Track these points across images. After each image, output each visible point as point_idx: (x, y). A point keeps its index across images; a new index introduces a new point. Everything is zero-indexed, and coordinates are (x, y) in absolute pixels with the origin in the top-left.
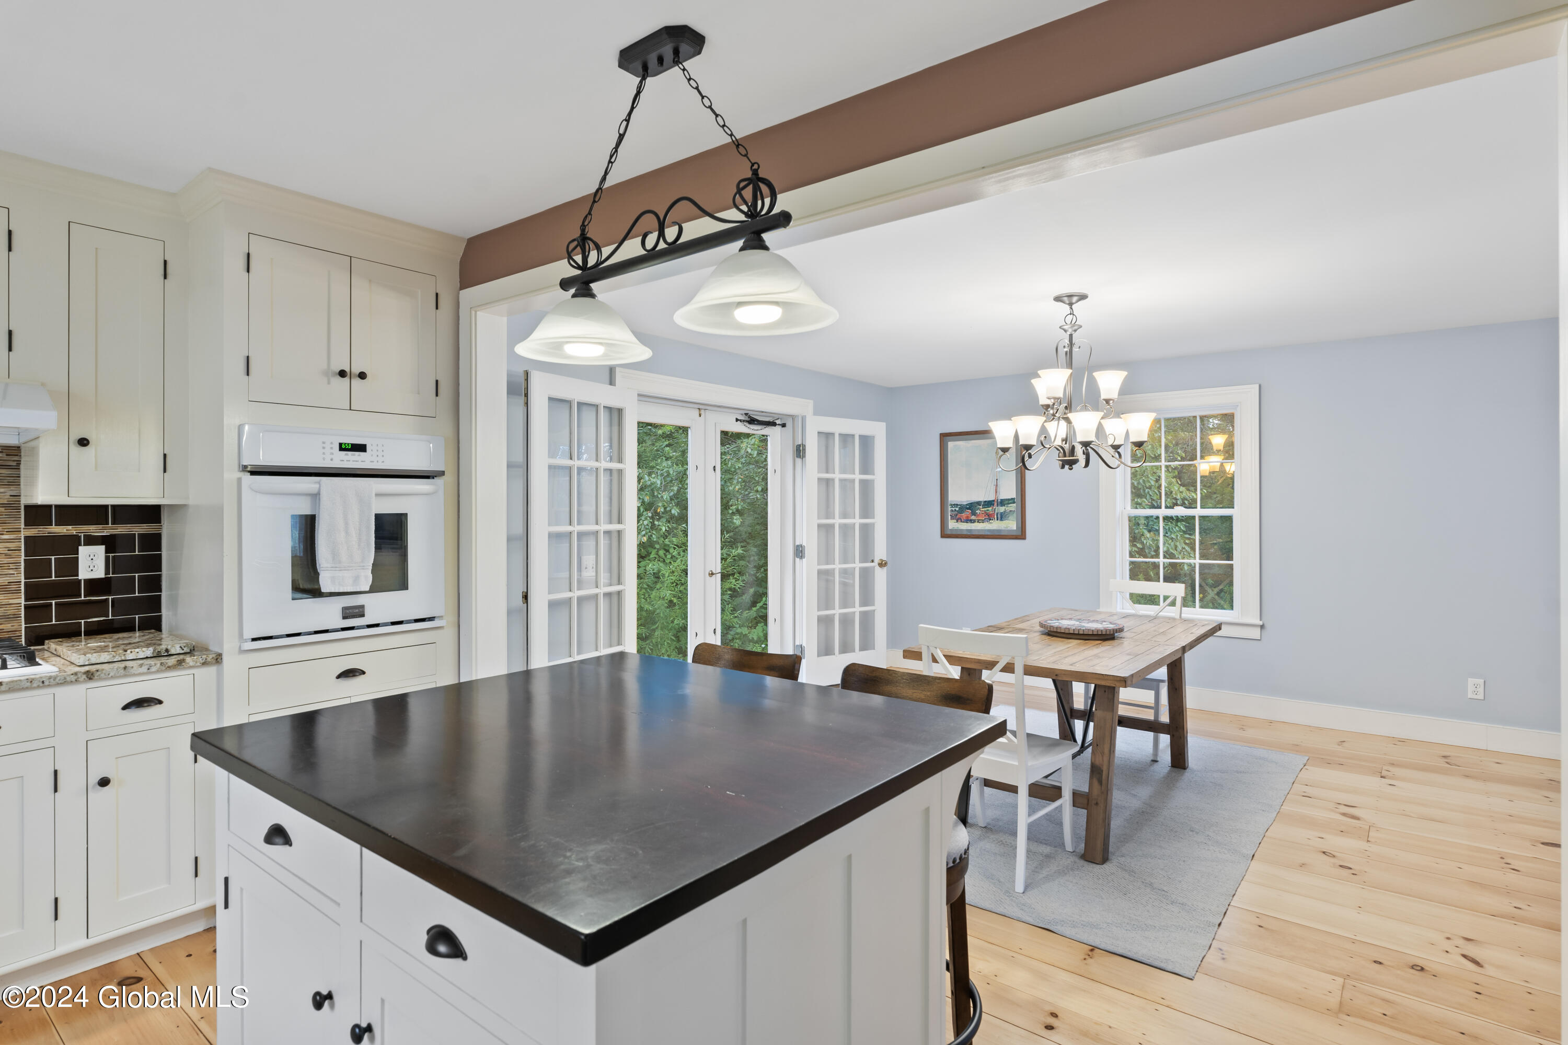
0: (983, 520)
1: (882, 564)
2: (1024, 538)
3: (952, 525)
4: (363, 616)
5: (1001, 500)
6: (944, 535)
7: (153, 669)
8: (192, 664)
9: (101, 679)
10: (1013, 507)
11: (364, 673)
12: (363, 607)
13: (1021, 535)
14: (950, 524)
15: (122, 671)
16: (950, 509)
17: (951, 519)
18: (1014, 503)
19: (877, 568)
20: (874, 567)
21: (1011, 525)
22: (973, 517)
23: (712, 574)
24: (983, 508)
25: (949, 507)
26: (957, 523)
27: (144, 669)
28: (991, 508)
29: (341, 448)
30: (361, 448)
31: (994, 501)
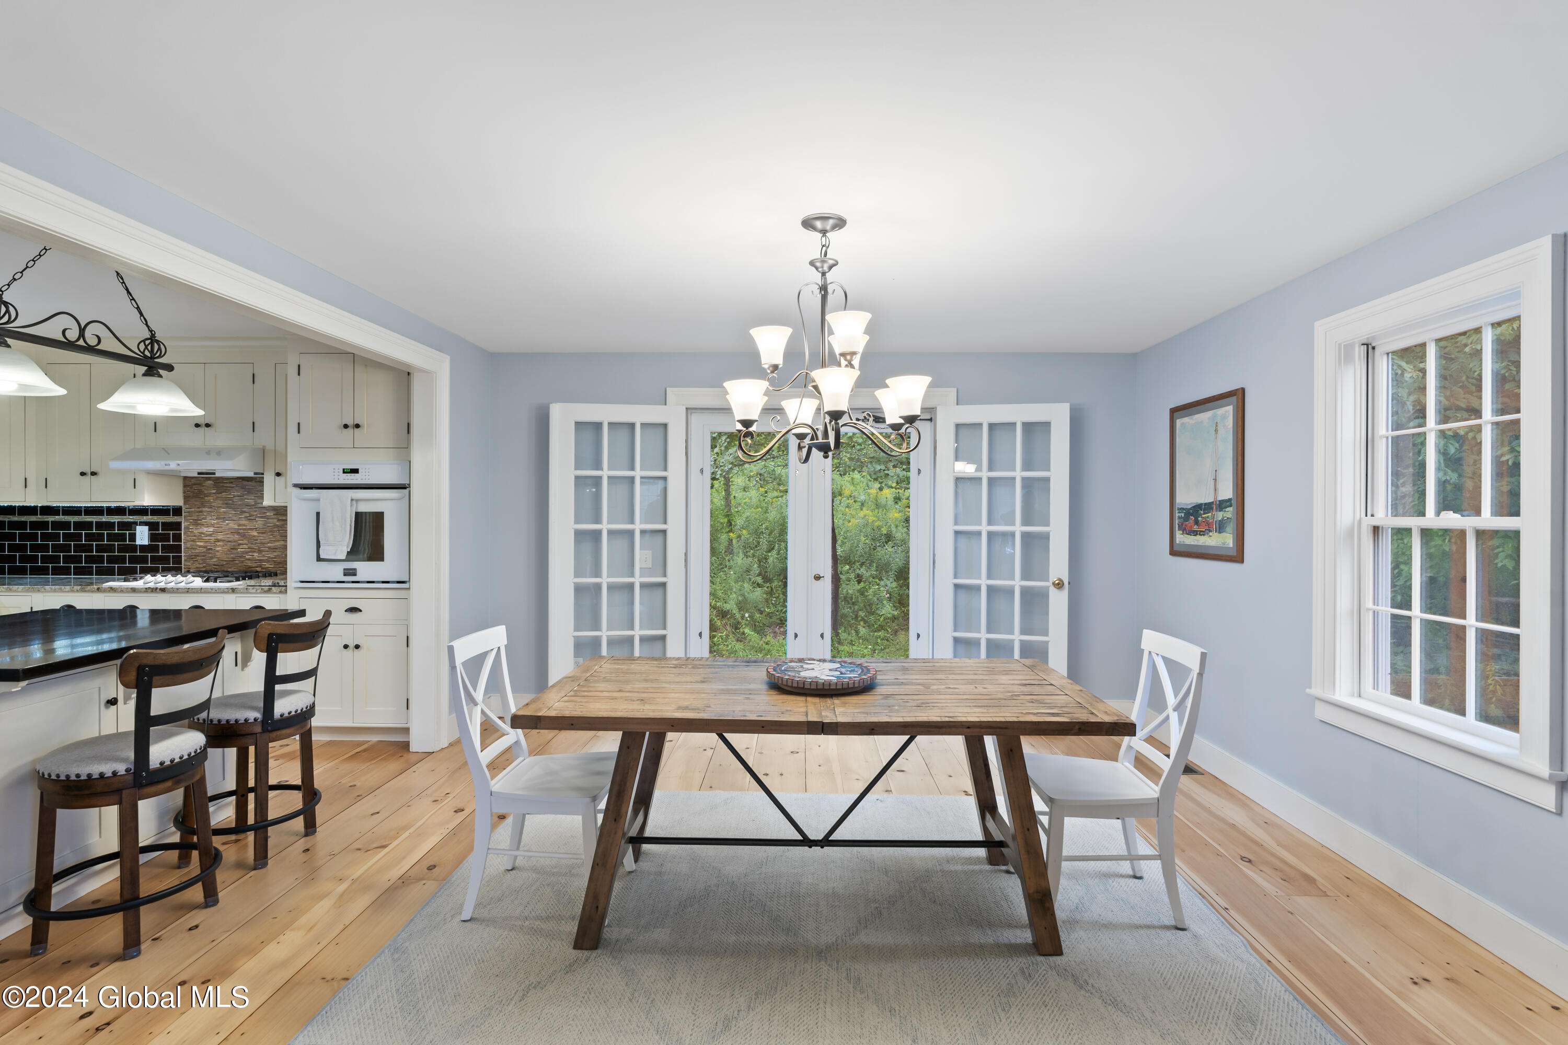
0: (1203, 532)
1: (1059, 585)
2: (1242, 561)
3: (1180, 538)
4: (355, 575)
5: (1220, 501)
6: (1174, 552)
7: (258, 591)
8: (275, 591)
9: (237, 593)
10: (1229, 512)
11: (360, 611)
12: (355, 569)
13: (1237, 556)
14: (1177, 536)
15: (245, 591)
16: (1177, 515)
17: (1179, 530)
18: (1231, 506)
19: (1053, 592)
20: (1048, 587)
21: (1227, 540)
22: (1196, 528)
23: (818, 578)
24: (1204, 514)
25: (1177, 511)
26: (1182, 536)
27: (254, 591)
28: (1210, 514)
29: (344, 472)
30: (355, 471)
31: (1213, 502)
